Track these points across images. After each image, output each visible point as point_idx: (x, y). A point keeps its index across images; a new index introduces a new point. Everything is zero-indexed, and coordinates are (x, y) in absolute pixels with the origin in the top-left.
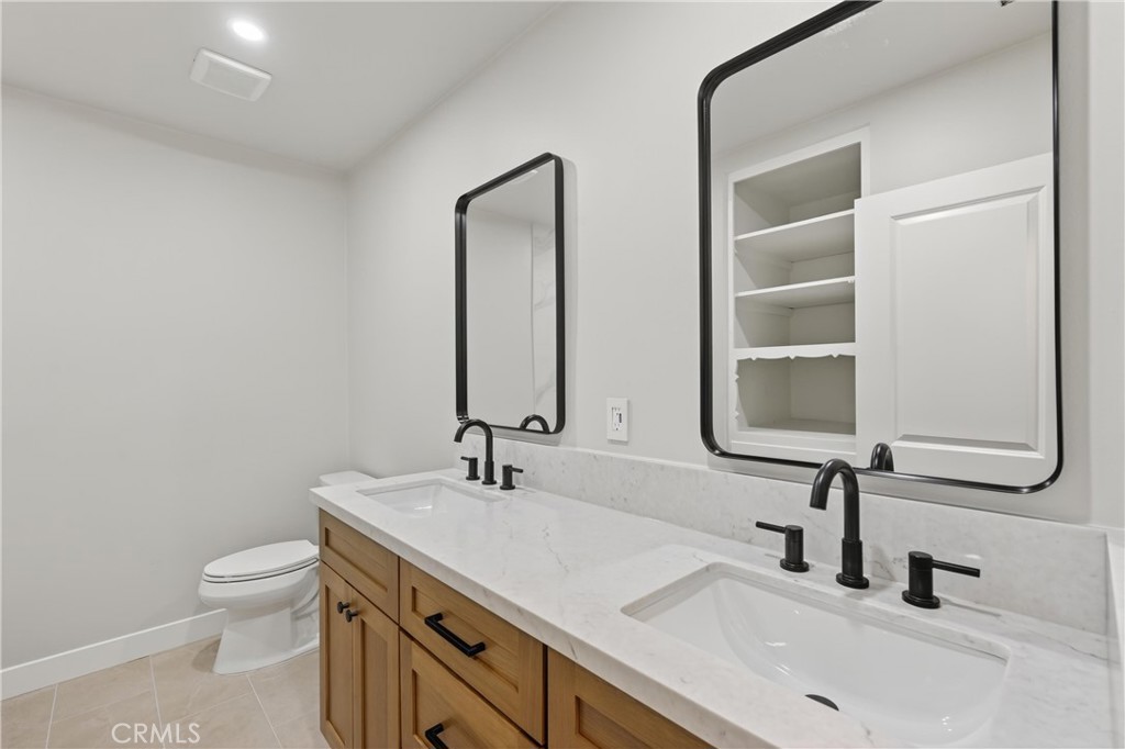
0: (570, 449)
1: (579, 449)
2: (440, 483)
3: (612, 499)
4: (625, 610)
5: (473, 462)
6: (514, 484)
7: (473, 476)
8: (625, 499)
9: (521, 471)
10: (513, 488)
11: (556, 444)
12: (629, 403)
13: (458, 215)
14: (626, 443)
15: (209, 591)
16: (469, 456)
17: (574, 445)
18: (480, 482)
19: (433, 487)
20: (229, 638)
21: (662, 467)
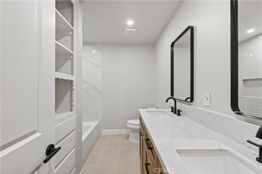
0: (194, 107)
1: (197, 107)
2: (165, 112)
3: (204, 123)
4: (177, 151)
5: (172, 108)
6: (180, 114)
7: (172, 111)
8: (208, 124)
9: (182, 111)
10: (180, 115)
11: (191, 105)
12: (210, 95)
13: (172, 48)
14: (209, 107)
15: (128, 126)
16: (172, 106)
17: (196, 106)
18: (173, 113)
19: (164, 112)
20: (131, 135)
21: (219, 115)
